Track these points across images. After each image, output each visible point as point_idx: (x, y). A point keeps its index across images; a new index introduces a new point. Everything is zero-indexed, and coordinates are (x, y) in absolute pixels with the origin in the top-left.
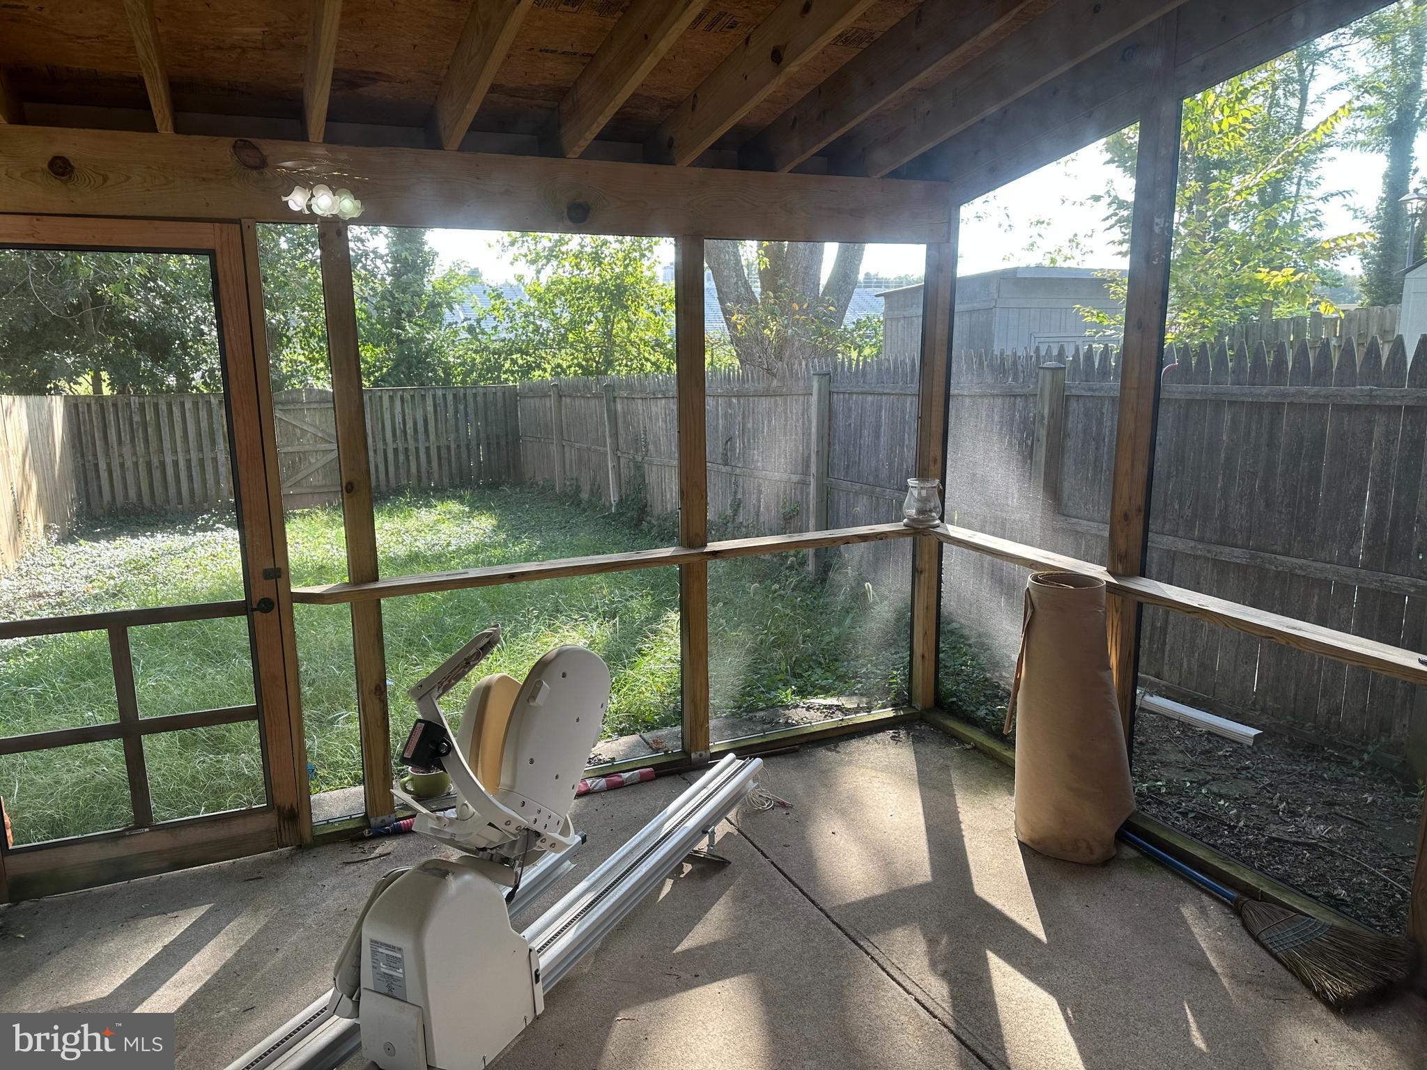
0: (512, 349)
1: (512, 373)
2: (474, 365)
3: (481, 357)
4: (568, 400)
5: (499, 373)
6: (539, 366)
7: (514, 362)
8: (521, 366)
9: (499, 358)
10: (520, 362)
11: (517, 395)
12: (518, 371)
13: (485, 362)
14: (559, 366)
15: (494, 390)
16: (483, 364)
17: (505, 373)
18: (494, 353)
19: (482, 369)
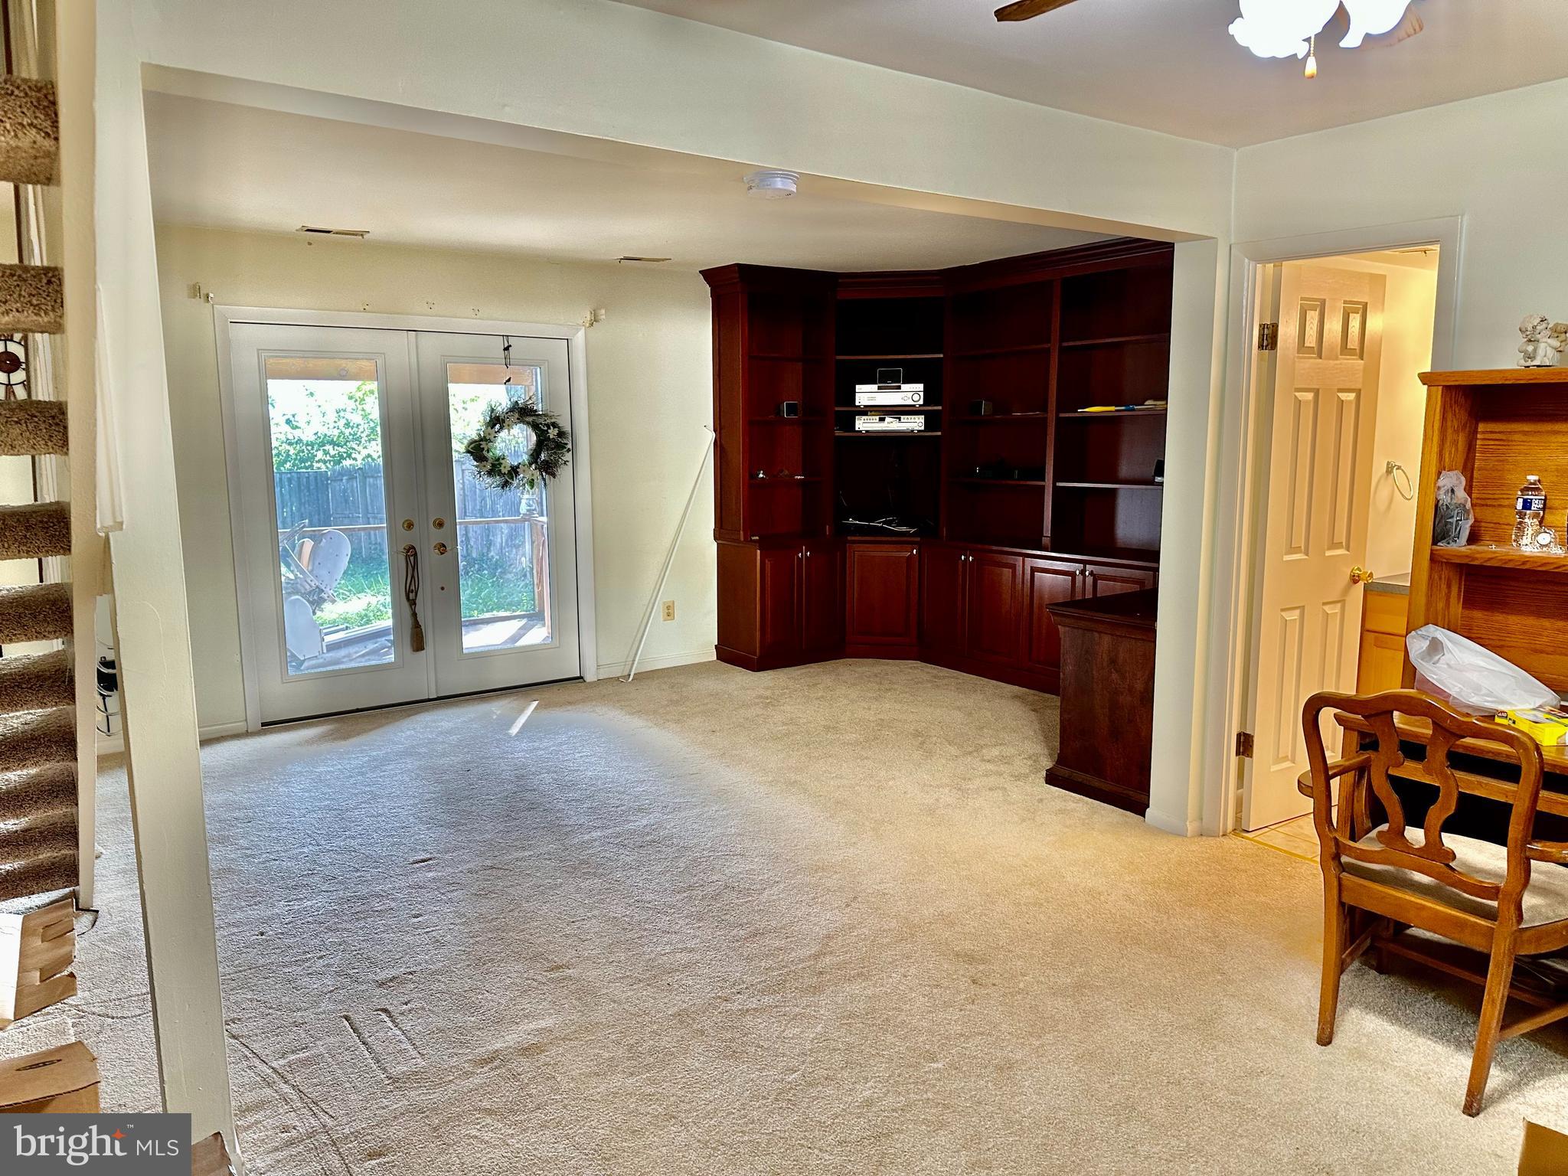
0: (323, 442)
1: (325, 462)
2: (288, 455)
3: (294, 449)
4: (371, 480)
5: (312, 462)
6: (349, 456)
7: (326, 453)
8: (334, 456)
9: (312, 449)
10: (332, 452)
11: (328, 479)
12: (330, 461)
13: (298, 453)
14: (369, 456)
15: (307, 475)
16: (296, 455)
17: (318, 462)
18: (307, 445)
19: (295, 459)
